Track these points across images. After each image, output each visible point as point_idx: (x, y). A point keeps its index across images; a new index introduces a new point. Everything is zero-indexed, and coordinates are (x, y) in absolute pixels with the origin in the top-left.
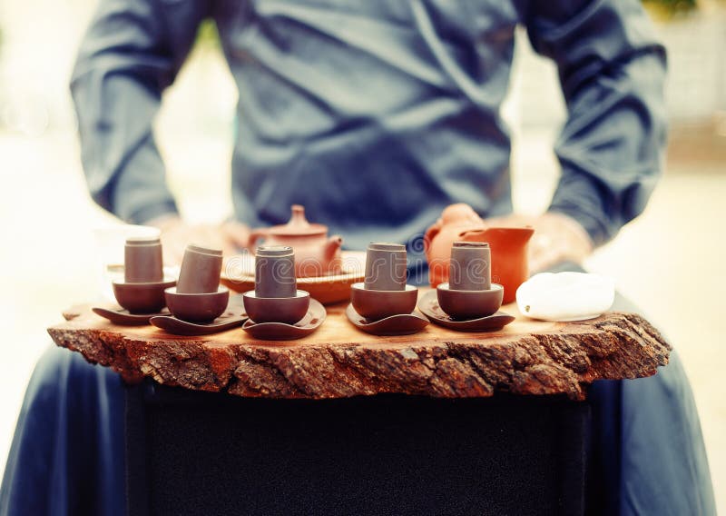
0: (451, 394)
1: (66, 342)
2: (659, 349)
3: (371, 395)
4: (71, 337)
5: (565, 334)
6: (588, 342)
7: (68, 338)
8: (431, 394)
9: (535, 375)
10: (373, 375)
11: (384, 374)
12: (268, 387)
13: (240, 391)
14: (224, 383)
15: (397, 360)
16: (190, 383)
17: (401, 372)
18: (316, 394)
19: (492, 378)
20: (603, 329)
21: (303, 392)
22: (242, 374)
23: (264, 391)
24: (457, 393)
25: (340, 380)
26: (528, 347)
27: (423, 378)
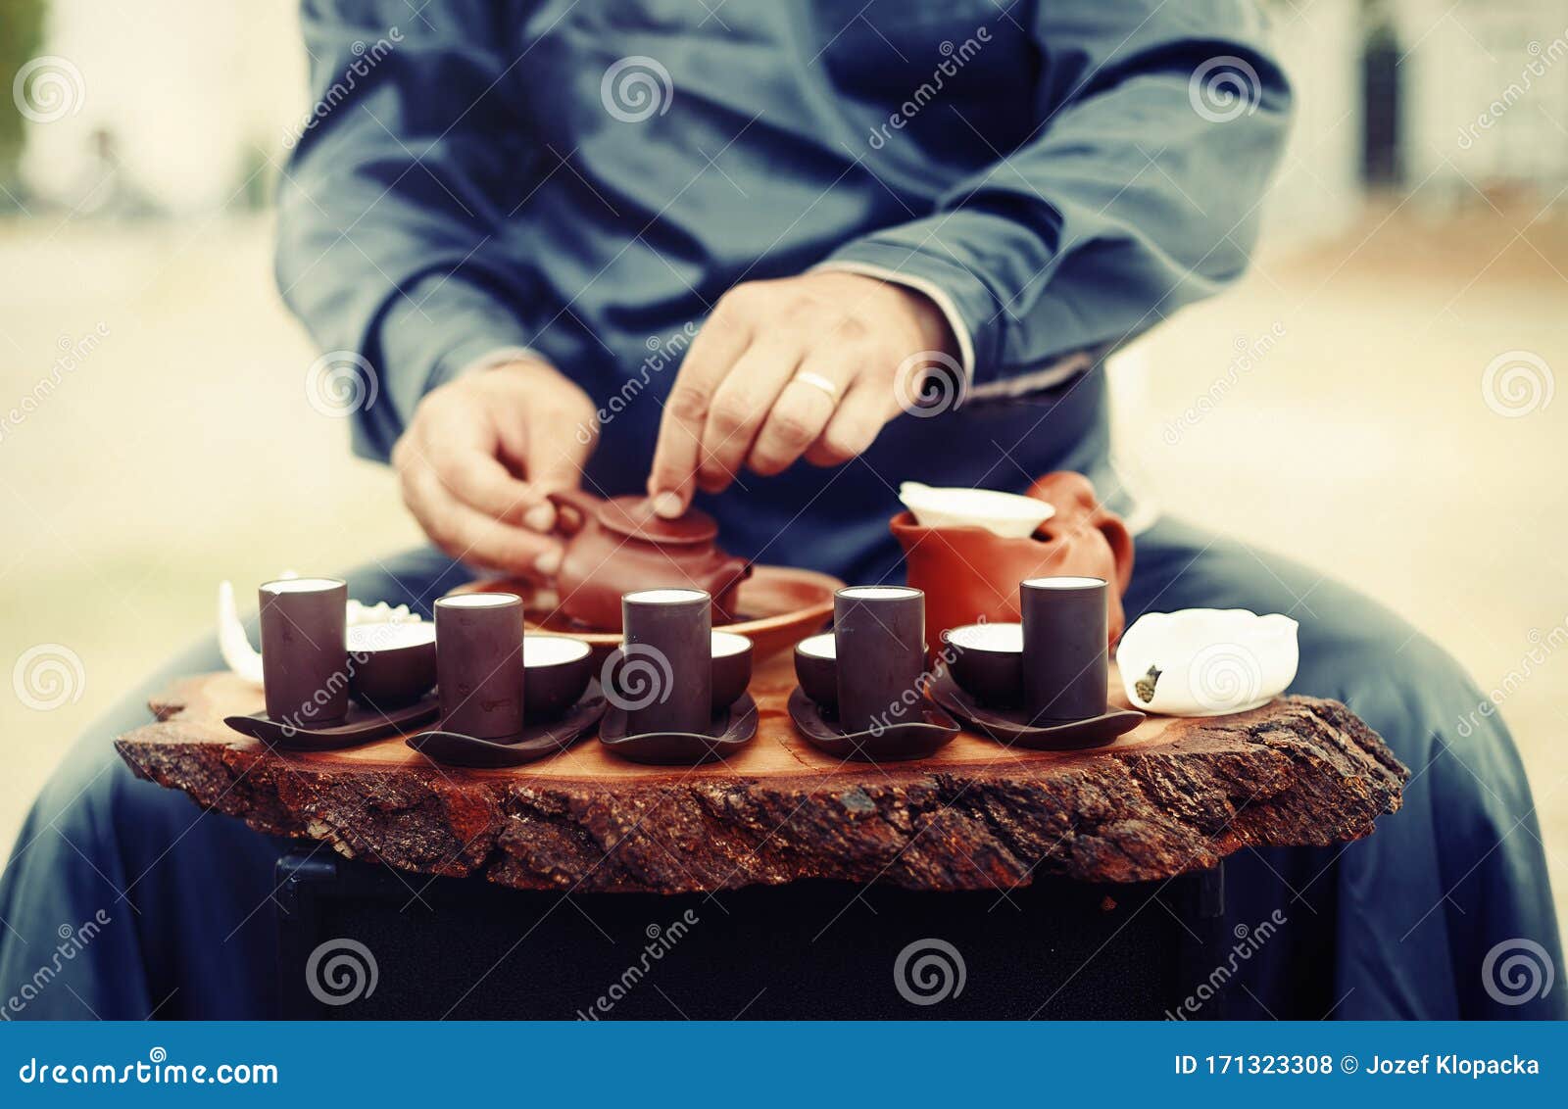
0: (944, 884)
1: (153, 769)
2: (1380, 777)
3: (780, 884)
4: (165, 759)
5: (1183, 753)
6: (1229, 769)
7: (158, 761)
8: (905, 884)
9: (1118, 843)
10: (785, 843)
11: (807, 843)
12: (568, 871)
13: (511, 877)
14: (478, 861)
15: (833, 814)
16: (409, 859)
17: (841, 840)
18: (667, 884)
19: (1029, 847)
20: (1261, 741)
21: (639, 879)
22: (514, 843)
23: (559, 878)
24: (956, 882)
25: (718, 854)
26: (1105, 782)
27: (886, 851)
